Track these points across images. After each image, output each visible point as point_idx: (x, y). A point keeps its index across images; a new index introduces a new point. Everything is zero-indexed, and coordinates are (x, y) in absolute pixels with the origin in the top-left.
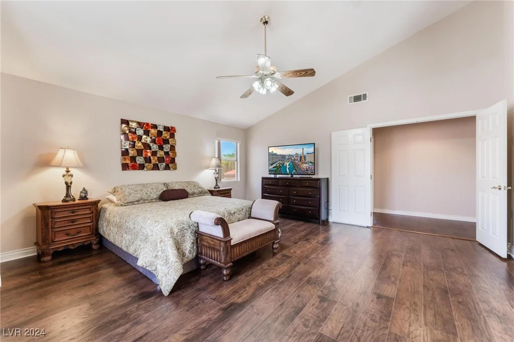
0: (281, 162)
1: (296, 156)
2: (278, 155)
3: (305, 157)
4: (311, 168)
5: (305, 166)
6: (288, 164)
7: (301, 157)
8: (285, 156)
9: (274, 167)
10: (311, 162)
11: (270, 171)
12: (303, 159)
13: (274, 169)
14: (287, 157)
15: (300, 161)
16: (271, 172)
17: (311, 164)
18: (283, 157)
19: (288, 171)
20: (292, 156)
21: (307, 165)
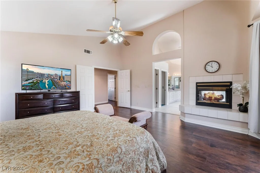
0: (39, 79)
1: (55, 76)
2: (35, 73)
3: (63, 77)
4: (68, 85)
5: (63, 83)
6: (47, 81)
7: (60, 77)
8: (44, 74)
9: (29, 83)
10: (68, 81)
11: (22, 86)
12: (62, 78)
13: (30, 84)
14: (46, 75)
15: (59, 79)
16: (24, 87)
17: (68, 82)
18: (42, 75)
19: (47, 86)
20: (52, 75)
21: (65, 83)
